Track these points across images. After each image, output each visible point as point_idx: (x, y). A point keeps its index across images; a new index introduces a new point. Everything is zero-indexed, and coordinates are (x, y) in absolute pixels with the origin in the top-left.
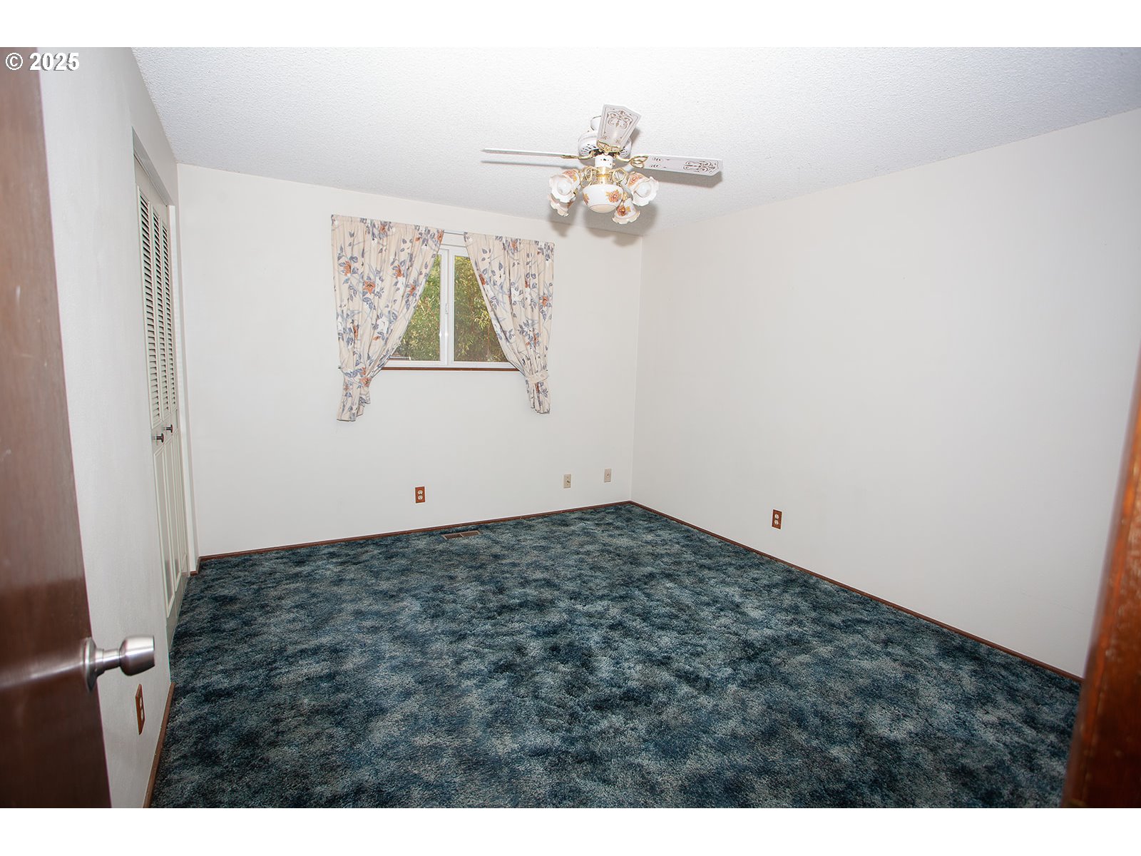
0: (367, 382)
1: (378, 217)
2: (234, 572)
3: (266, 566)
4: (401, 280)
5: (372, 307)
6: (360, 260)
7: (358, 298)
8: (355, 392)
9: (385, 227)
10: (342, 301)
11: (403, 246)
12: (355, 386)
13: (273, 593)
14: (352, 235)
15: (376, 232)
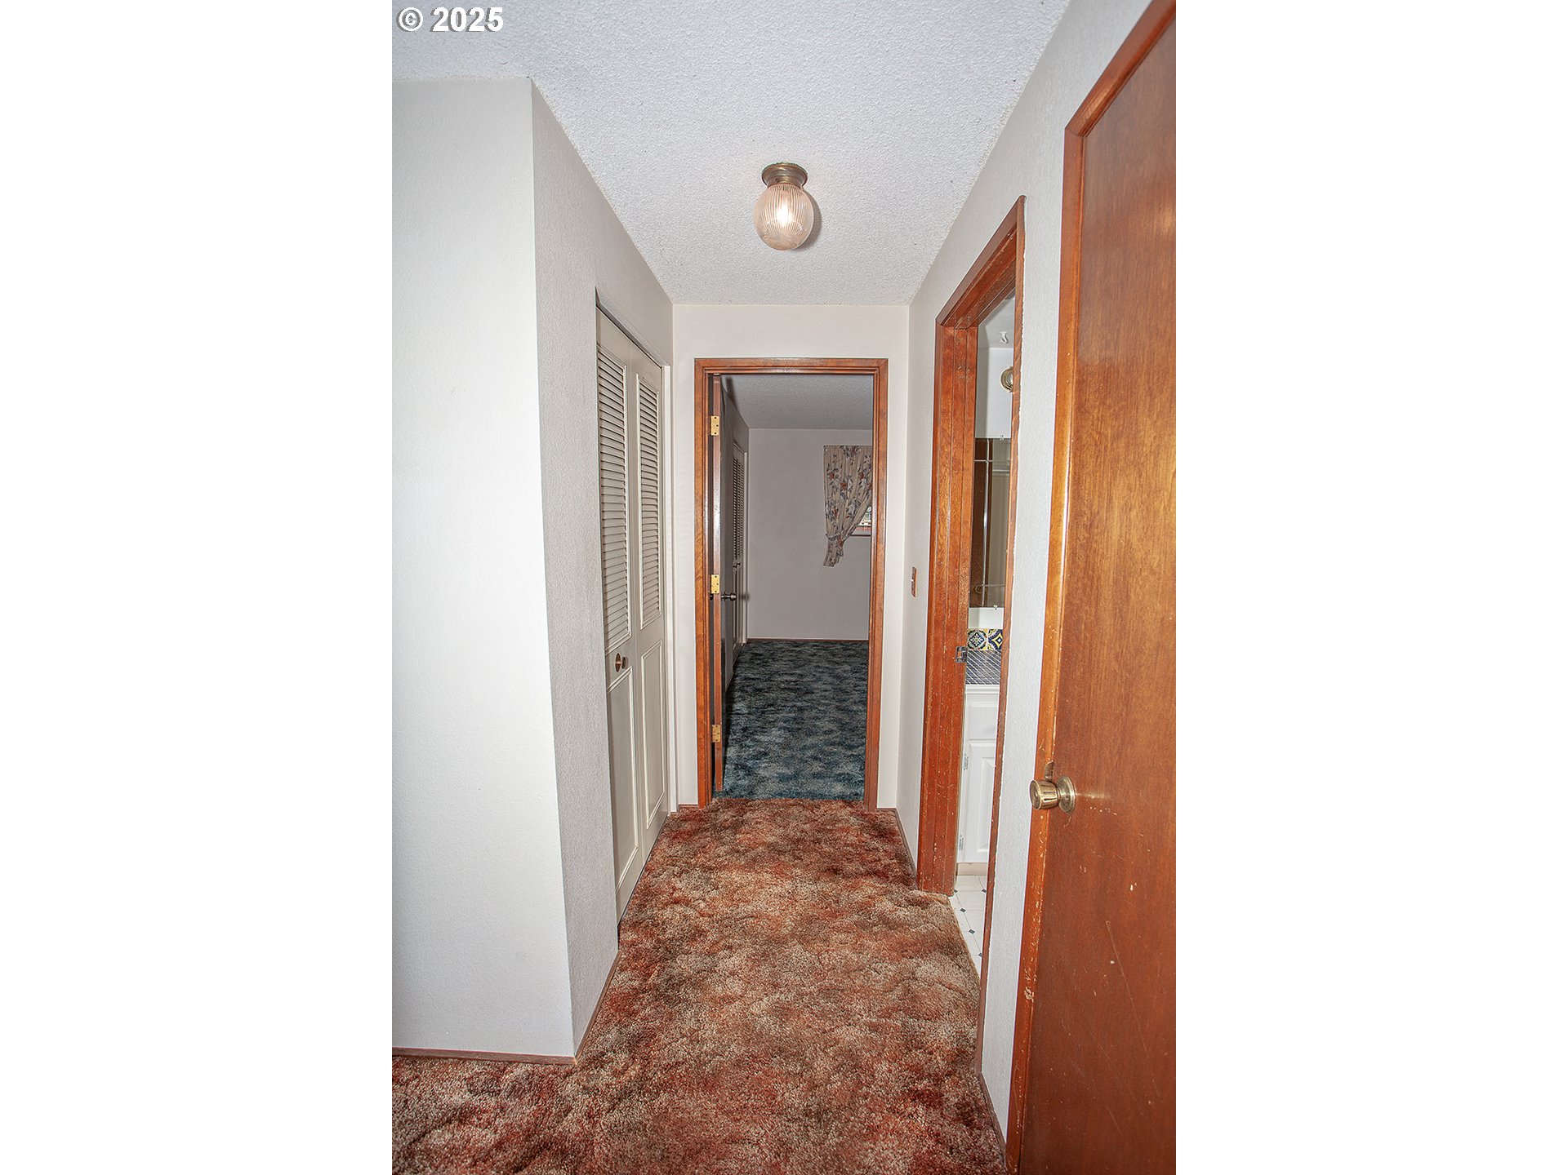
0: (842, 544)
1: (850, 443)
2: (763, 646)
3: (779, 646)
4: (864, 480)
5: (846, 498)
6: (840, 470)
7: (838, 493)
8: (835, 550)
9: (855, 449)
10: (828, 495)
11: (865, 460)
12: (834, 545)
13: (779, 655)
14: (835, 456)
15: (849, 453)
